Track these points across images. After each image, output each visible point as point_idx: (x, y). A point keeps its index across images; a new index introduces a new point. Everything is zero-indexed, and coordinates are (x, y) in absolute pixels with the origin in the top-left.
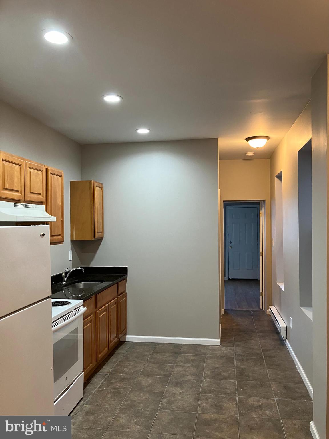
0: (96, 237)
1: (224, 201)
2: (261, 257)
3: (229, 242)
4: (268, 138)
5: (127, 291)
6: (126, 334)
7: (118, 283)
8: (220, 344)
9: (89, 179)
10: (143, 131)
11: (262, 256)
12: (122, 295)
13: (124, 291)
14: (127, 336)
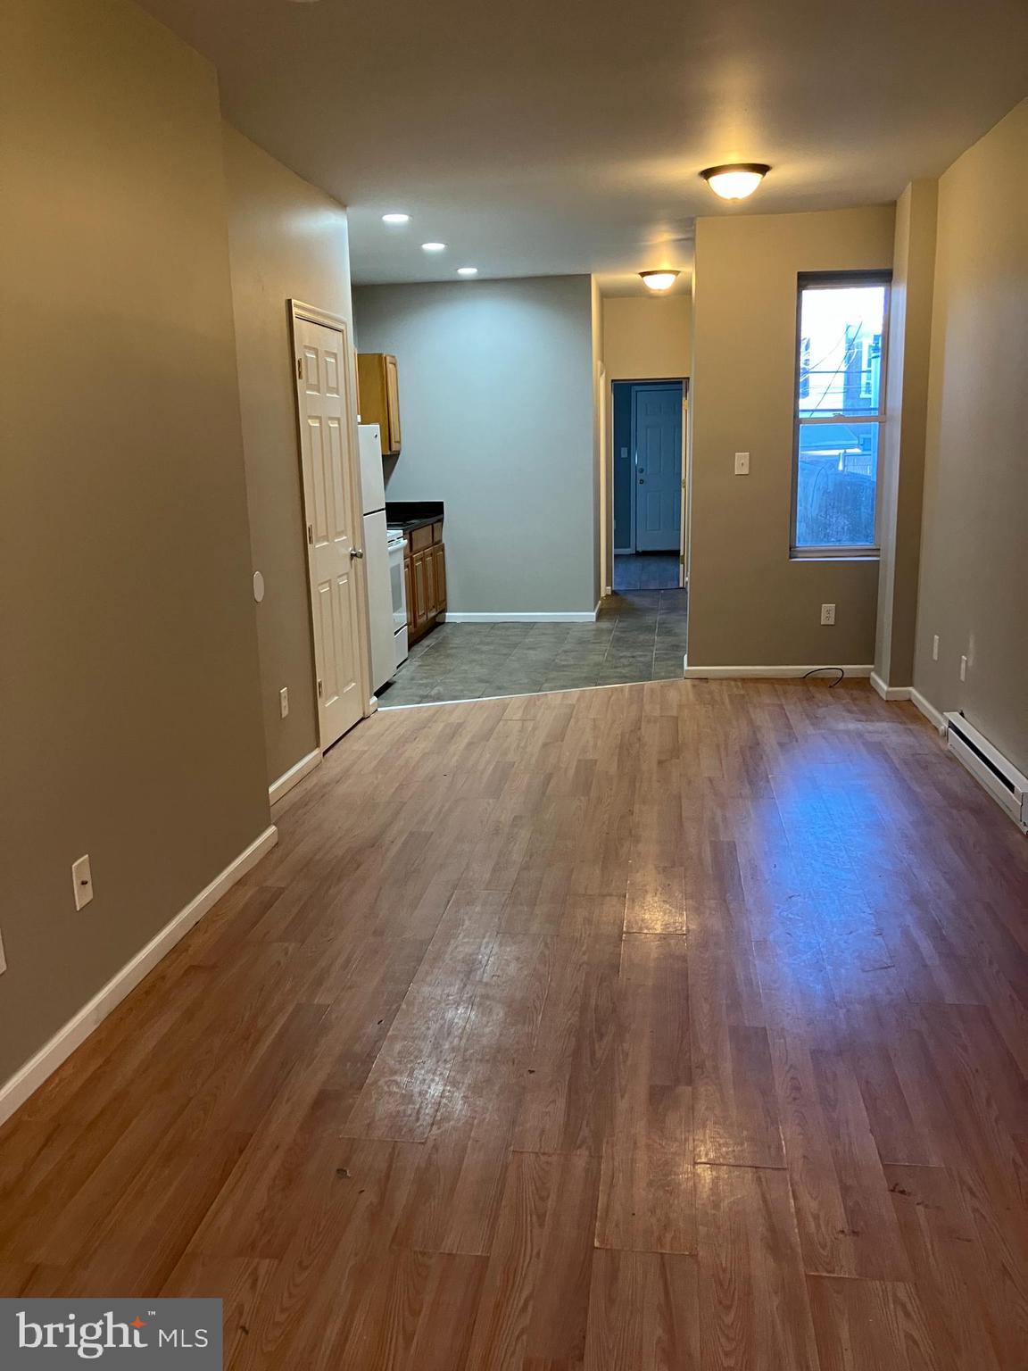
0: (393, 449)
1: (612, 381)
2: (683, 490)
3: (638, 468)
4: (676, 273)
5: (444, 541)
6: (444, 611)
7: (432, 524)
8: (594, 620)
9: (378, 351)
10: (467, 272)
11: (685, 487)
12: (438, 545)
13: (441, 541)
14: (447, 614)
